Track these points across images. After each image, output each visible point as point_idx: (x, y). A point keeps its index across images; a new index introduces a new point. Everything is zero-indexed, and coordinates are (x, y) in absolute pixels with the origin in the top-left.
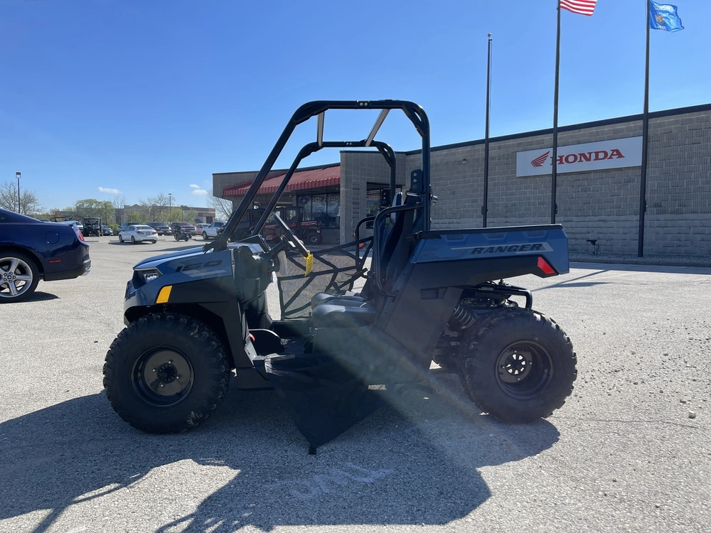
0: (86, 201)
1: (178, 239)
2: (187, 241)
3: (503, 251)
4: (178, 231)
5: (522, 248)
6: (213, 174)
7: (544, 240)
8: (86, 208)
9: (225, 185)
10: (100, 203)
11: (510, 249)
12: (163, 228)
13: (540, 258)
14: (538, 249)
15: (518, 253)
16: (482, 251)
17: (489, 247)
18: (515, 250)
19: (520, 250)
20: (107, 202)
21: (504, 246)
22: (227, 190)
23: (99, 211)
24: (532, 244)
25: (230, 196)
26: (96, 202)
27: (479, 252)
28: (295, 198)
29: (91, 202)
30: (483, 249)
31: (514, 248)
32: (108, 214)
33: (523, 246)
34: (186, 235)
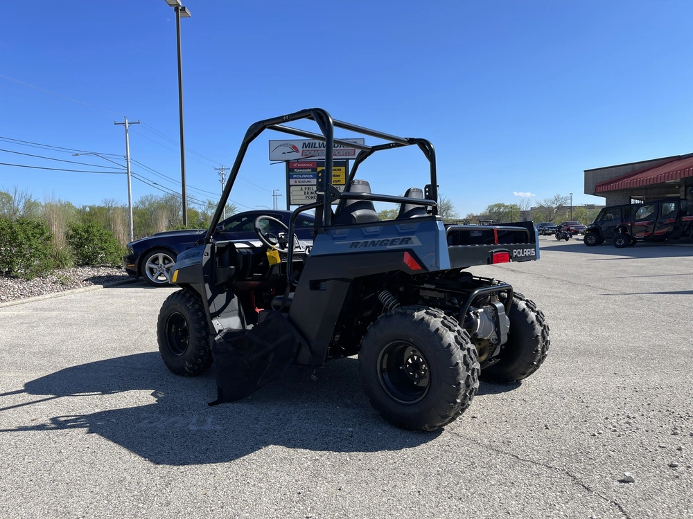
0: (496, 205)
1: (559, 238)
2: (567, 240)
3: (375, 245)
4: (559, 231)
5: (393, 242)
6: (585, 171)
7: (413, 233)
8: (495, 212)
9: (597, 181)
10: (507, 206)
11: (381, 243)
12: (551, 228)
13: (406, 253)
14: (407, 243)
15: (389, 247)
16: (359, 246)
17: (364, 241)
18: (386, 244)
19: (391, 245)
20: (514, 205)
21: (376, 240)
22: (600, 186)
23: (507, 214)
24: (402, 238)
25: (603, 192)
26: (504, 206)
27: (356, 246)
28: (683, 188)
29: (499, 206)
30: (358, 243)
31: (385, 242)
32: (514, 216)
33: (393, 240)
34: (566, 234)
